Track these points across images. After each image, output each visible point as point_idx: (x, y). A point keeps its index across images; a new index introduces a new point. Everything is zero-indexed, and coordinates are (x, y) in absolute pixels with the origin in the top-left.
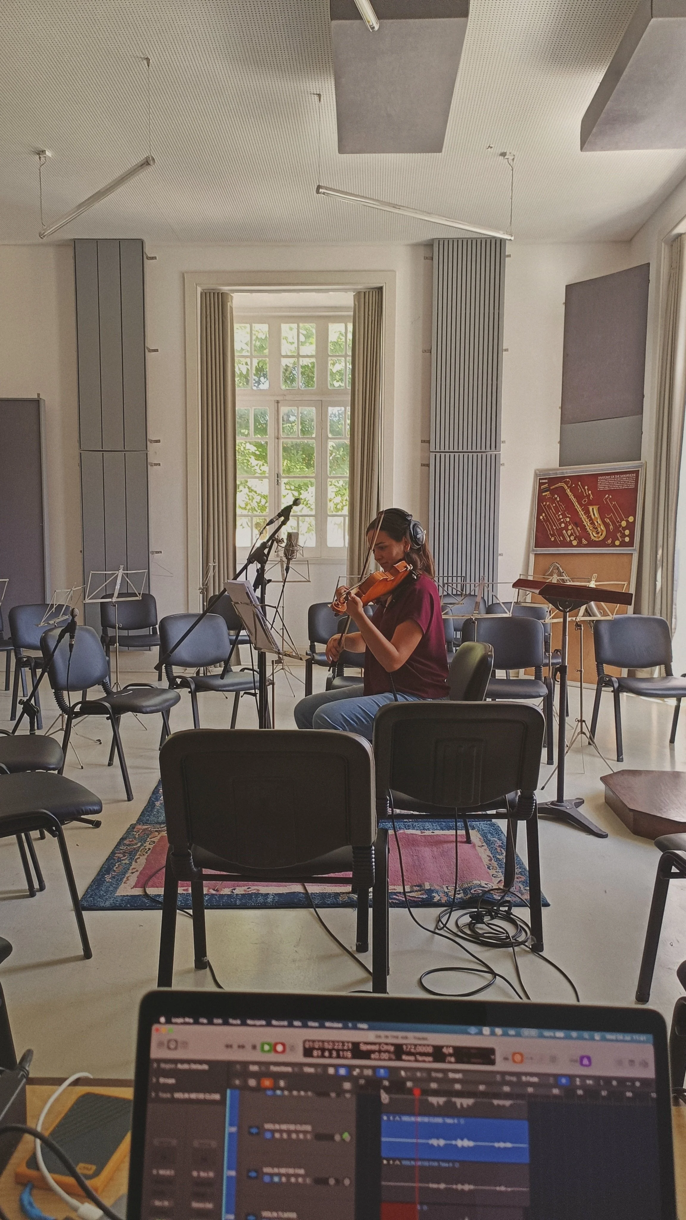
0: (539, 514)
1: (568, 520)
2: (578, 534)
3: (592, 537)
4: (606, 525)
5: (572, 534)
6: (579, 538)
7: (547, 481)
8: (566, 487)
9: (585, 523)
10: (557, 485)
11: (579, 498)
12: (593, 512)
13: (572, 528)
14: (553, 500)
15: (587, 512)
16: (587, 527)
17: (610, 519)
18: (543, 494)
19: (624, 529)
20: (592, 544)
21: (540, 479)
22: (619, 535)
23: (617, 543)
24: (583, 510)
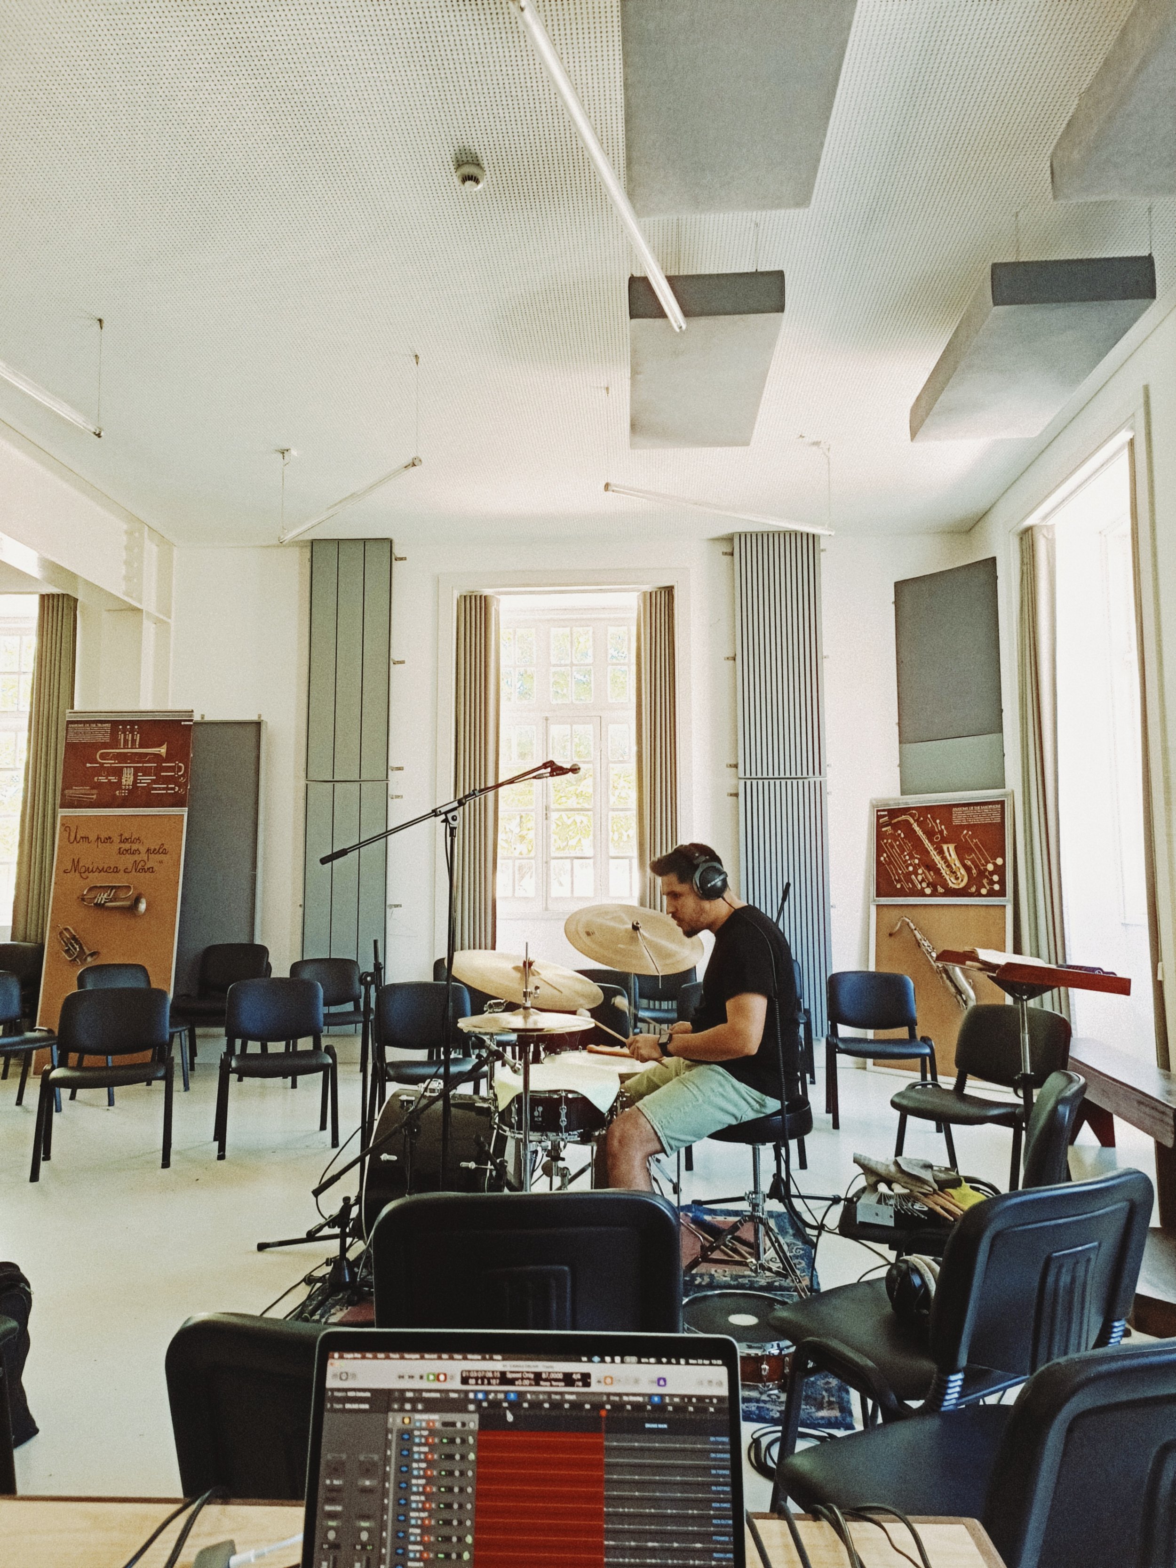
0: (878, 856)
1: (917, 861)
2: (931, 880)
3: (951, 885)
4: (968, 869)
5: (923, 880)
6: (933, 885)
7: (886, 813)
8: (912, 821)
9: (939, 866)
10: (900, 819)
11: (930, 834)
12: (949, 852)
13: (923, 872)
14: (895, 838)
15: (941, 852)
16: (943, 871)
17: (973, 861)
18: (884, 829)
19: (992, 873)
20: (951, 892)
21: (878, 811)
22: (985, 881)
23: (984, 891)
24: (935, 849)
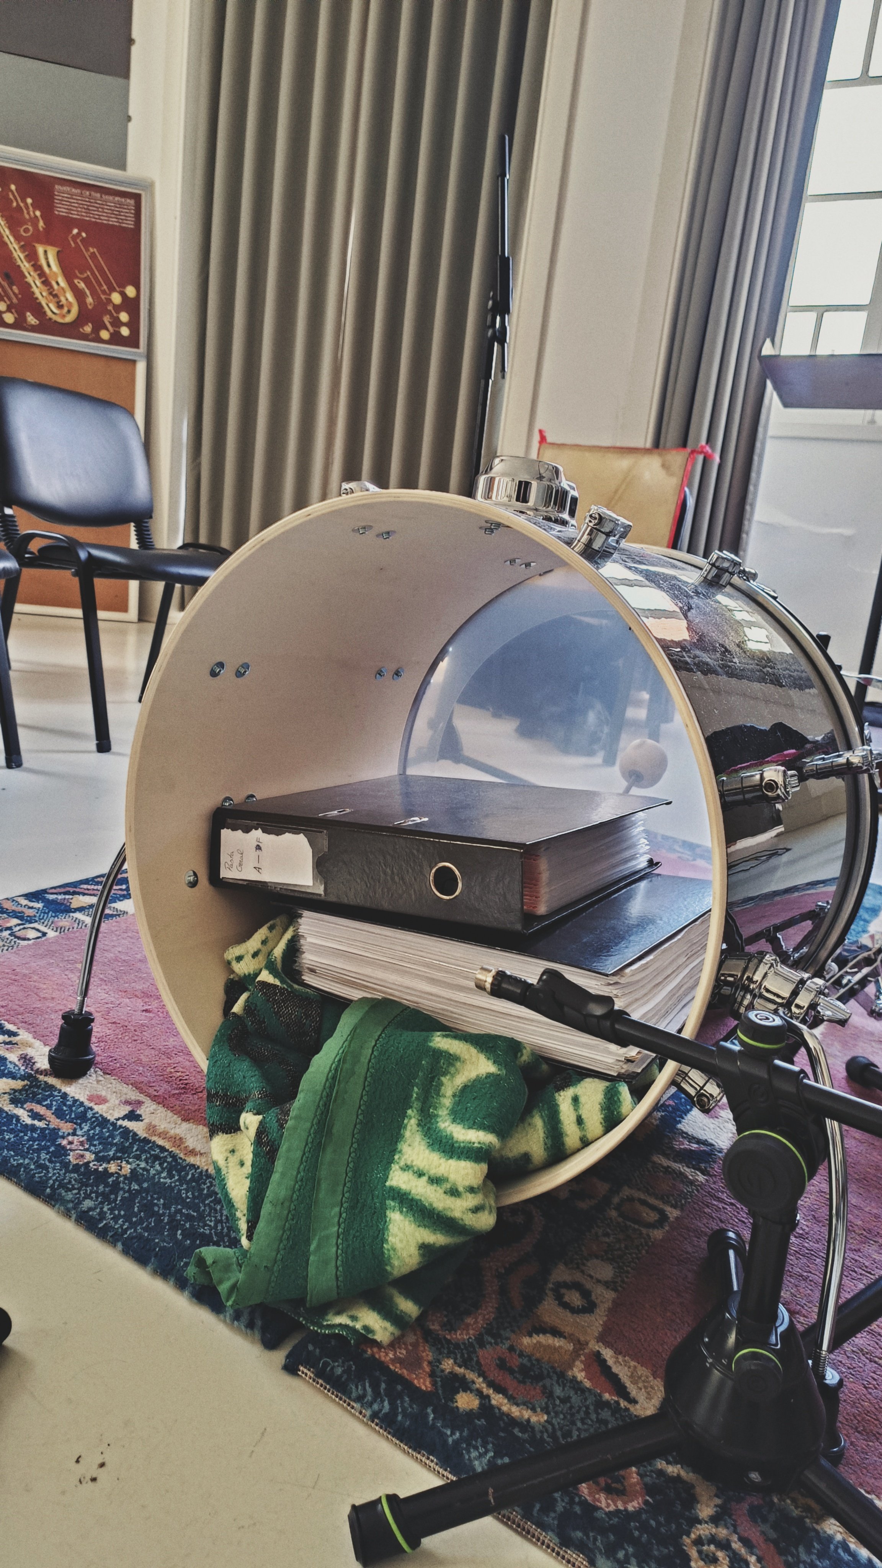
2: (15, 301)
3: (49, 313)
4: (79, 295)
6: (17, 310)
9: (29, 279)
11: (14, 220)
12: (47, 259)
15: (32, 257)
16: (35, 289)
17: (86, 281)
19: (118, 308)
20: (47, 326)
23: (105, 335)
24: (23, 248)
